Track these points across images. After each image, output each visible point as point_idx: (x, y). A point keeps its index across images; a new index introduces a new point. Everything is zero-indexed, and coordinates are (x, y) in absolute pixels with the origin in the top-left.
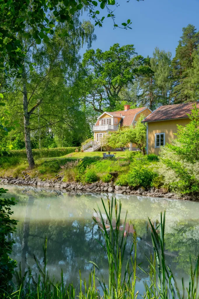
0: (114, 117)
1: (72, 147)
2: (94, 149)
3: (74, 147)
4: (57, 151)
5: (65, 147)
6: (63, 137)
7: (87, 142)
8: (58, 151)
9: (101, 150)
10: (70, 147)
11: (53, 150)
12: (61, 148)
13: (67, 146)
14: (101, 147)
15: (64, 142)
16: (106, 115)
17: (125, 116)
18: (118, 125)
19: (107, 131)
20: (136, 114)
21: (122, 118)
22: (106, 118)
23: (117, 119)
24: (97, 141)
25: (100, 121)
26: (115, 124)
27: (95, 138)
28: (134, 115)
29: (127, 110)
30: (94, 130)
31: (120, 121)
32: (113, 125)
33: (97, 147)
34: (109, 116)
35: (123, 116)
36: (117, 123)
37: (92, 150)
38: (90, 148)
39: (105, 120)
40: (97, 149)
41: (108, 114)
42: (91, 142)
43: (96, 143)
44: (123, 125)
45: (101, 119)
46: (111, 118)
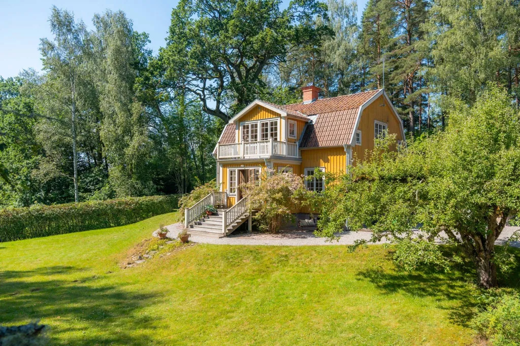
0: (289, 117)
1: (152, 198)
2: (226, 226)
3: (157, 196)
4: (111, 209)
5: (134, 198)
6: (131, 170)
7: (198, 198)
8: (115, 208)
9: (250, 228)
10: (149, 198)
11: (101, 208)
12: (124, 199)
13: (141, 194)
14: (247, 217)
15: (132, 183)
16: (260, 110)
17: (318, 115)
18: (297, 144)
19: (269, 160)
20: (360, 107)
21: (309, 121)
22: (259, 121)
23: (296, 122)
24: (231, 194)
25: (239, 130)
26: (289, 137)
27: (225, 181)
28: (355, 110)
29: (312, 101)
30: (219, 156)
31: (303, 131)
32: (285, 141)
33: (237, 219)
34: (269, 114)
35: (310, 115)
36: (296, 136)
37: (220, 232)
38: (210, 219)
39: (256, 126)
40: (236, 224)
41: (266, 107)
42: (212, 197)
43: (228, 198)
44: (316, 142)
45: (241, 123)
46: (279, 119)
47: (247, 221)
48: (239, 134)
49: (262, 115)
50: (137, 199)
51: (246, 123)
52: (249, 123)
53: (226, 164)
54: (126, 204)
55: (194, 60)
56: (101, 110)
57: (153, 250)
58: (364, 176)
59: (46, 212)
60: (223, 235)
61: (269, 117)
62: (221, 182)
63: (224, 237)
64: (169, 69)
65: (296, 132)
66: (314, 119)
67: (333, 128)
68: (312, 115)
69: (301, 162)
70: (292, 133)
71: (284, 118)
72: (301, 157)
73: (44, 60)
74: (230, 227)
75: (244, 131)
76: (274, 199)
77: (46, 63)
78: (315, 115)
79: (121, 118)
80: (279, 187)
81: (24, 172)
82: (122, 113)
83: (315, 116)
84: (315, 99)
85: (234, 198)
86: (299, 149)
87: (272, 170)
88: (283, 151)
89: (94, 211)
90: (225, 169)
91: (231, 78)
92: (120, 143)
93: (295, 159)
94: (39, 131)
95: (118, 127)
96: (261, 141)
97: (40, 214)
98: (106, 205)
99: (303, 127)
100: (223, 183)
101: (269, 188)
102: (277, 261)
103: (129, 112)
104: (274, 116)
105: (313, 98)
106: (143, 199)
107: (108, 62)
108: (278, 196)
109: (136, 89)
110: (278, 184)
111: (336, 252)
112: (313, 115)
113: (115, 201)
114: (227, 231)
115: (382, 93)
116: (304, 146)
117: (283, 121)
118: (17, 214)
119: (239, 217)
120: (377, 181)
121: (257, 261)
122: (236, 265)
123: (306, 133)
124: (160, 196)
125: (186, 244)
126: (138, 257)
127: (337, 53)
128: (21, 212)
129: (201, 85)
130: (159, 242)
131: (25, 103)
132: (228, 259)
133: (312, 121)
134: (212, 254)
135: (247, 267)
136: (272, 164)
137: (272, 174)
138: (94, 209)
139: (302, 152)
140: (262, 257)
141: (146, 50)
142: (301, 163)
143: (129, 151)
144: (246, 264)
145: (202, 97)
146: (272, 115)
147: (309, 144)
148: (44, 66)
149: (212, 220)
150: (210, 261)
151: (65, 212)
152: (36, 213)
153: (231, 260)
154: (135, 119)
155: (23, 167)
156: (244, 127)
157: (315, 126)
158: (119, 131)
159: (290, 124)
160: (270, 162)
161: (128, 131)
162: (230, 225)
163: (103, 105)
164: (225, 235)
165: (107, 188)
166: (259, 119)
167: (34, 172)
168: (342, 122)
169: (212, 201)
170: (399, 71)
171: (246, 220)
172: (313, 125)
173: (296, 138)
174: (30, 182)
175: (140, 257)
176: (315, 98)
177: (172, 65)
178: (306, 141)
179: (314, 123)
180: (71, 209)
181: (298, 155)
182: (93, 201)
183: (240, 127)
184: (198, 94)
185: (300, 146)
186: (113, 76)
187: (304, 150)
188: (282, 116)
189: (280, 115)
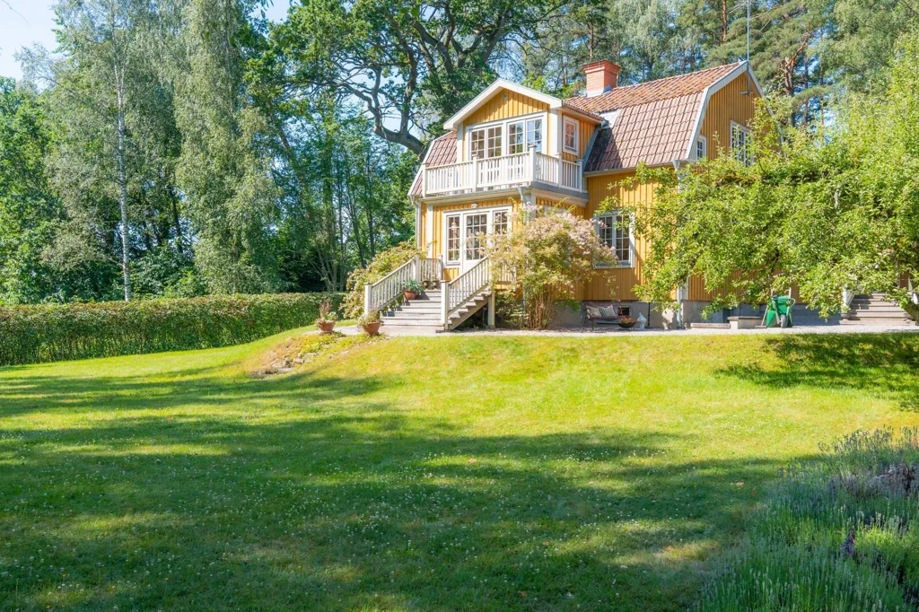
0: (565, 111)
1: (279, 296)
2: (449, 311)
3: (290, 294)
4: (203, 314)
5: (245, 295)
6: (239, 244)
7: (387, 268)
8: (211, 312)
9: (491, 320)
10: (274, 296)
11: (183, 310)
12: (225, 298)
13: (257, 290)
14: (487, 298)
15: (239, 269)
16: (506, 98)
17: (619, 111)
18: (580, 164)
19: (528, 191)
20: (706, 90)
21: (603, 123)
22: (505, 122)
23: (577, 122)
24: (451, 262)
25: (464, 140)
26: (565, 151)
27: (438, 240)
28: (692, 98)
29: (605, 92)
30: (426, 190)
31: (590, 142)
32: (558, 157)
33: (468, 299)
34: (525, 106)
35: (603, 112)
36: (577, 149)
37: (436, 322)
38: (412, 305)
39: (499, 131)
40: (466, 310)
41: (519, 92)
42: (414, 268)
43: (444, 270)
44: (618, 159)
45: (467, 128)
46: (545, 114)
47: (486, 306)
48: (464, 146)
49: (509, 107)
50: (252, 298)
51: (477, 128)
52: (484, 127)
53: (440, 204)
54: (231, 305)
55: (364, 21)
56: (179, 125)
57: (311, 351)
58: (732, 175)
59: (79, 315)
60: (442, 328)
61: (525, 113)
62: (429, 239)
63: (445, 331)
64: (314, 40)
65: (577, 142)
66: (611, 118)
67: (651, 133)
68: (607, 111)
69: (586, 200)
70: (571, 143)
71: (556, 111)
72: (586, 192)
73: (59, 32)
74: (456, 315)
75: (473, 143)
76: (542, 258)
77: (62, 38)
78: (614, 110)
79: (218, 139)
80: (552, 234)
81: (22, 254)
82: (221, 129)
83: (613, 113)
84: (609, 86)
85: (456, 271)
86: (583, 175)
87: (535, 207)
88: (553, 174)
89: (170, 318)
90: (438, 213)
91: (430, 70)
92: (216, 192)
93: (577, 194)
94: (53, 171)
95: (213, 157)
96: (508, 155)
97: (68, 318)
98: (193, 306)
99: (591, 135)
100: (435, 242)
101: (531, 238)
102: (556, 358)
103: (234, 128)
104: (535, 110)
105: (605, 85)
106: (262, 298)
107: (190, 32)
108: (549, 251)
109: (249, 81)
110: (547, 231)
111: (668, 344)
112: (610, 111)
113: (211, 299)
114: (450, 322)
115: (745, 69)
116: (594, 170)
117: (554, 118)
118: (25, 316)
119: (471, 296)
120: (757, 185)
121: (518, 357)
122: (480, 362)
123: (596, 145)
124: (294, 295)
125: (375, 338)
126: (284, 363)
127: (642, 20)
128: (32, 314)
129: (371, 84)
130: (321, 338)
131: (24, 117)
132: (461, 354)
133: (607, 122)
134: (430, 348)
135: (500, 365)
136: (534, 199)
137: (537, 214)
138: (169, 312)
139: (588, 182)
140: (528, 352)
141: (256, 19)
142: (587, 204)
143: (234, 206)
144: (498, 362)
145: (374, 105)
146: (530, 108)
147: (604, 164)
148: (58, 45)
149: (416, 307)
150: (427, 358)
151: (115, 317)
152: (61, 316)
153: (469, 355)
154: (246, 140)
155: (21, 243)
156: (474, 136)
157: (614, 132)
158: (215, 166)
159: (568, 126)
160: (529, 194)
161: (231, 166)
162: (454, 309)
163: (182, 116)
164: (447, 328)
165: (190, 280)
166: (506, 117)
167: (47, 250)
168: (670, 120)
169: (414, 274)
170: (767, 53)
171: (483, 304)
172: (610, 130)
173: (577, 154)
174: (36, 270)
175: (288, 363)
176: (610, 84)
177: (320, 32)
178: (597, 159)
179: (611, 127)
180: (126, 310)
181: (581, 186)
182: (167, 300)
183: (467, 134)
184: (366, 99)
185: (586, 169)
186: (201, 58)
187: (592, 178)
188: (552, 107)
189: (548, 105)
